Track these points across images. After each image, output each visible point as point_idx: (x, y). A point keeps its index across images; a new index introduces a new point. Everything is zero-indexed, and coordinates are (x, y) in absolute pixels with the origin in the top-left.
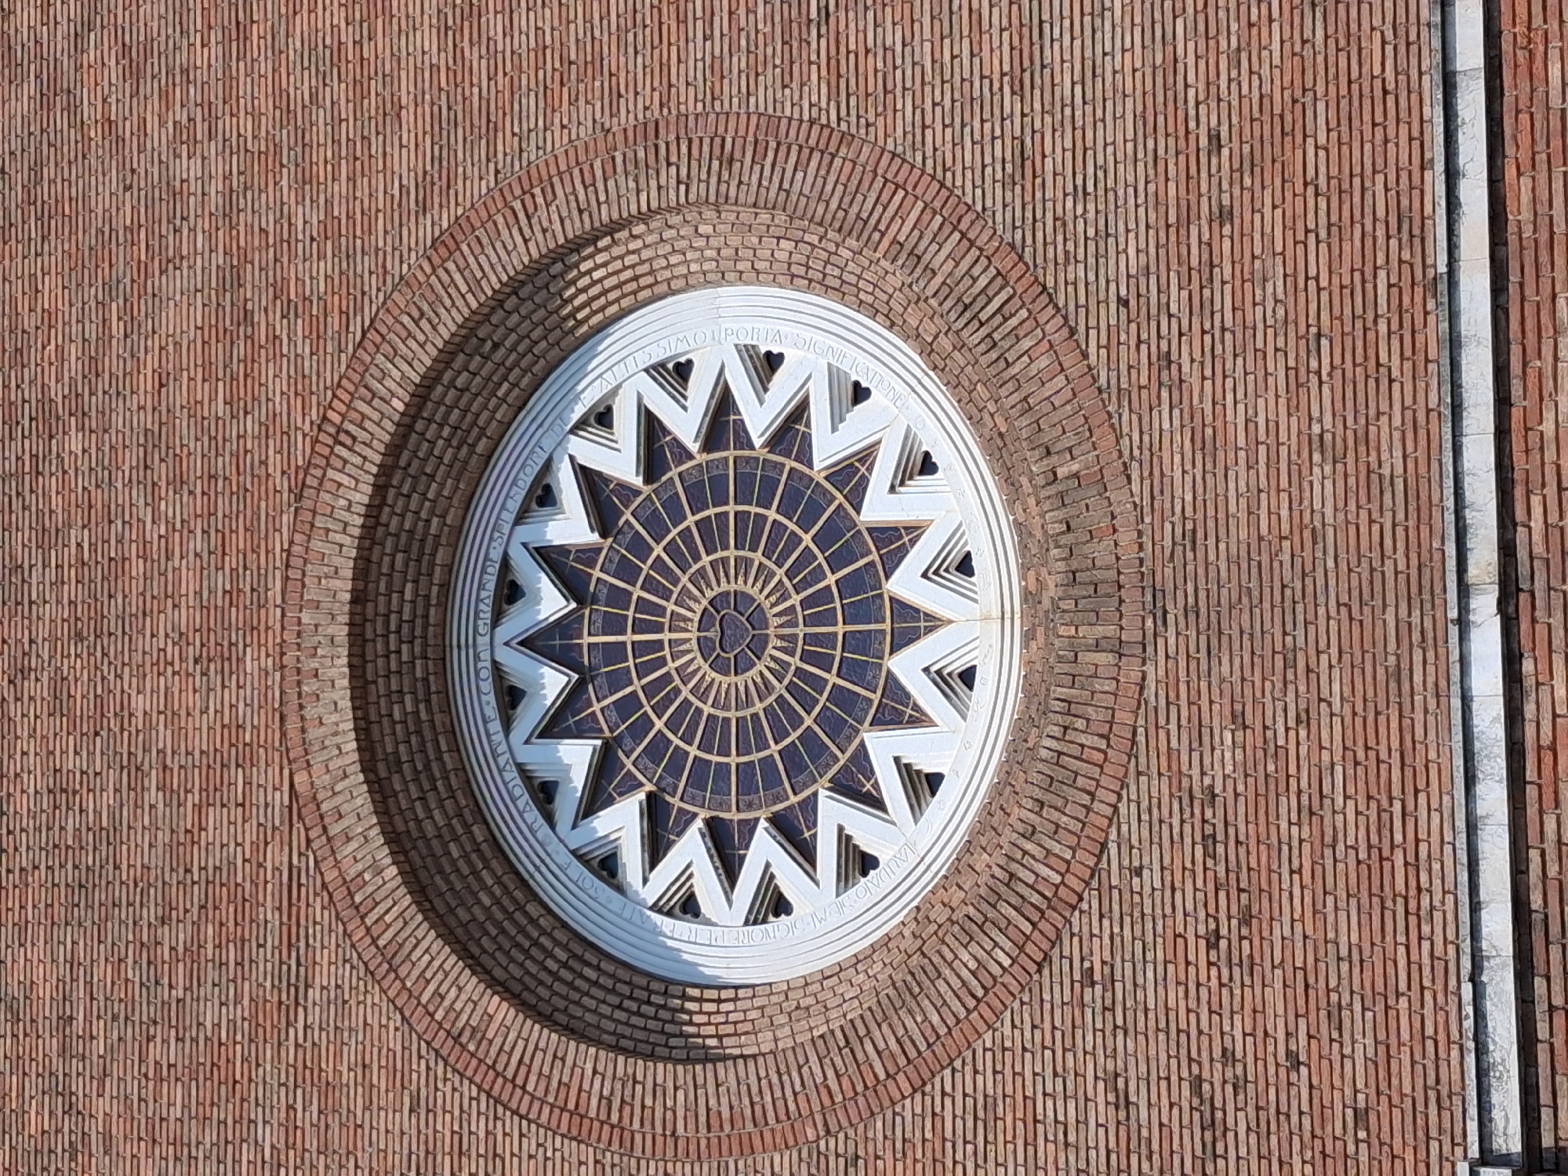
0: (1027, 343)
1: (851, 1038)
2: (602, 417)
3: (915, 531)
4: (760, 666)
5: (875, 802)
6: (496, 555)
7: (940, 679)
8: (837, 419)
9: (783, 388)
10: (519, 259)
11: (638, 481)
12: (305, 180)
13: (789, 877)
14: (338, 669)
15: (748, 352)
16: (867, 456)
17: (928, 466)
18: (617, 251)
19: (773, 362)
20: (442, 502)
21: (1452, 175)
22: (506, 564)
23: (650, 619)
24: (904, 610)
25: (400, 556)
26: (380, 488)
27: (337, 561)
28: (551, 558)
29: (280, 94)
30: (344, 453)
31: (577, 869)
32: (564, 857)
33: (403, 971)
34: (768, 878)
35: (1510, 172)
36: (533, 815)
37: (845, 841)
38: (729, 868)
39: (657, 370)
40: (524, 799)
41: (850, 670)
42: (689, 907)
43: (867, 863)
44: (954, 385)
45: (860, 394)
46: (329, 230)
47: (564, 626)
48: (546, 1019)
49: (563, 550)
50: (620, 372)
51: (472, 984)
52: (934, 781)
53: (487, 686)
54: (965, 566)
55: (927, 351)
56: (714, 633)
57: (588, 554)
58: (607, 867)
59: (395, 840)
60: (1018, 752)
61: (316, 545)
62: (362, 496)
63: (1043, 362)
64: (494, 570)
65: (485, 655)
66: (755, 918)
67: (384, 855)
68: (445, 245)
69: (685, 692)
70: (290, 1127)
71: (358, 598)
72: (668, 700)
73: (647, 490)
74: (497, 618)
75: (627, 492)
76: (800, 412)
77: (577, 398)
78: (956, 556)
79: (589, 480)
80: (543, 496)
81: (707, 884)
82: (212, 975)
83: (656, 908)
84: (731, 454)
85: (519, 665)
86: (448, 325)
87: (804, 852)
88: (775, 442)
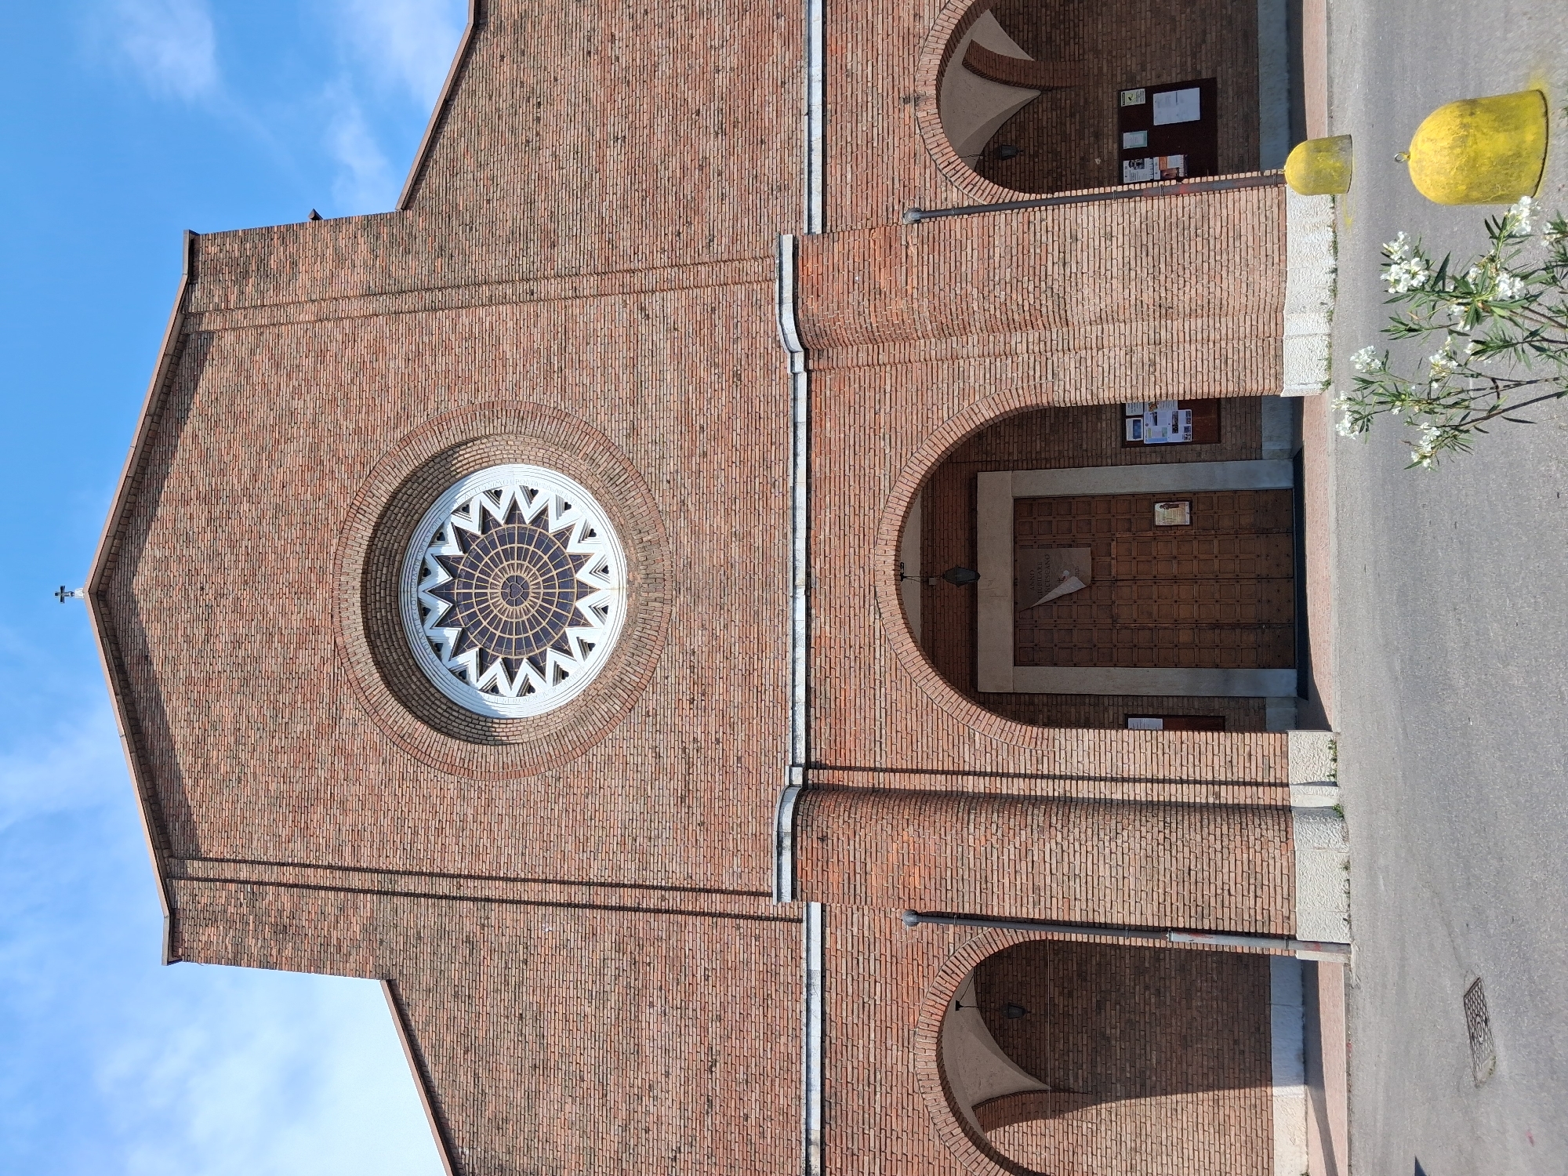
0: (633, 493)
1: (560, 736)
2: (465, 509)
3: (587, 557)
4: (526, 603)
5: (569, 653)
6: (420, 558)
7: (595, 610)
8: (559, 515)
9: (537, 504)
10: (436, 449)
11: (479, 533)
12: (347, 412)
13: (535, 679)
14: (357, 598)
15: (524, 489)
16: (569, 529)
17: (592, 534)
18: (475, 448)
19: (533, 493)
20: (399, 538)
21: (795, 455)
22: (424, 562)
23: (482, 584)
24: (581, 584)
25: (382, 557)
26: (375, 531)
27: (357, 558)
28: (443, 561)
29: (336, 378)
30: (361, 517)
31: (450, 675)
32: (445, 671)
33: (380, 713)
34: (526, 679)
35: (813, 455)
36: (433, 655)
37: (557, 666)
38: (511, 676)
39: (488, 493)
40: (429, 649)
41: (560, 605)
42: (494, 690)
43: (564, 675)
44: (605, 506)
45: (567, 506)
46: (357, 431)
47: (448, 586)
48: (439, 730)
49: (448, 557)
50: (473, 493)
51: (409, 717)
52: (591, 646)
53: (415, 607)
54: (605, 570)
55: (595, 493)
56: (508, 591)
57: (458, 559)
58: (462, 675)
59: (377, 663)
60: (625, 636)
61: (348, 551)
62: (369, 533)
63: (639, 500)
64: (419, 564)
65: (415, 596)
66: (521, 694)
67: (374, 670)
68: (406, 440)
69: (495, 612)
70: (332, 770)
71: (365, 572)
72: (489, 614)
73: (482, 537)
74: (420, 582)
75: (474, 537)
76: (544, 511)
77: (455, 501)
78: (602, 567)
79: (459, 532)
80: (440, 536)
81: (502, 681)
82: (300, 713)
83: (482, 690)
84: (516, 525)
85: (429, 600)
86: (406, 472)
87: (541, 671)
88: (534, 522)
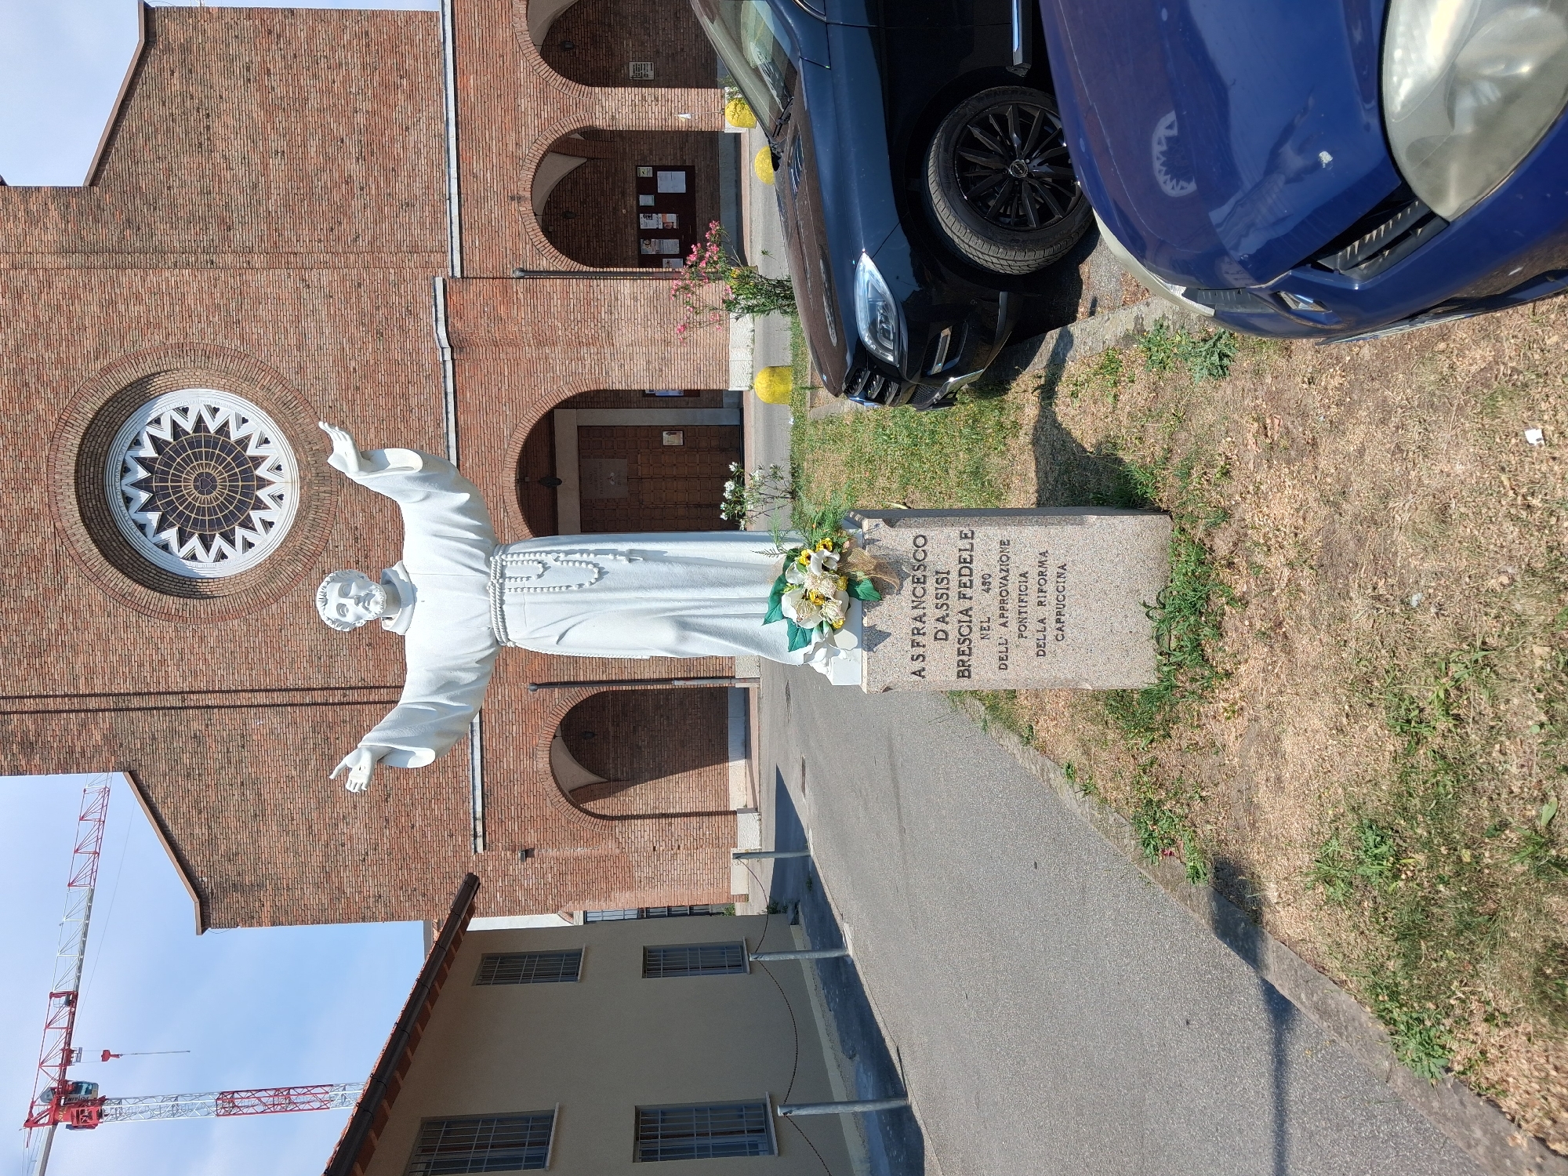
0: (303, 415)
1: (255, 589)
2: (157, 421)
3: (264, 458)
4: (214, 493)
5: (253, 529)
6: (121, 459)
7: (273, 497)
8: (238, 428)
9: (220, 419)
10: (133, 378)
11: (172, 440)
12: (48, 345)
13: (226, 548)
14: (71, 493)
15: (208, 407)
16: (248, 438)
17: (266, 441)
18: (166, 377)
19: (216, 410)
20: (102, 444)
22: (124, 461)
23: (176, 479)
24: (260, 479)
25: (89, 460)
26: (83, 439)
27: (69, 461)
28: (142, 461)
29: (36, 317)
30: (69, 429)
31: (156, 548)
32: (152, 545)
33: (102, 579)
34: (220, 550)
36: (139, 533)
37: (244, 539)
38: (207, 548)
39: (177, 410)
40: (135, 529)
41: (243, 494)
42: (194, 557)
43: (251, 545)
44: (277, 422)
45: (245, 421)
46: (59, 361)
47: (147, 480)
48: (154, 590)
49: (145, 459)
50: (164, 409)
51: (128, 581)
52: (271, 524)
53: (120, 497)
54: (279, 468)
55: (269, 413)
56: (199, 484)
57: (154, 460)
58: (165, 547)
59: (94, 541)
60: (300, 517)
61: (59, 455)
62: (78, 441)
63: (308, 420)
64: (120, 464)
65: (119, 488)
66: (216, 560)
67: (93, 547)
68: (106, 370)
69: (190, 500)
70: (62, 625)
71: (76, 471)
72: (184, 501)
73: (174, 443)
74: (122, 477)
75: (167, 443)
76: (226, 424)
77: (149, 415)
78: (276, 465)
79: (153, 439)
80: (137, 442)
81: (200, 551)
82: (26, 581)
83: (183, 558)
84: (202, 434)
85: (131, 491)
86: (108, 394)
87: (232, 543)
88: (217, 432)
